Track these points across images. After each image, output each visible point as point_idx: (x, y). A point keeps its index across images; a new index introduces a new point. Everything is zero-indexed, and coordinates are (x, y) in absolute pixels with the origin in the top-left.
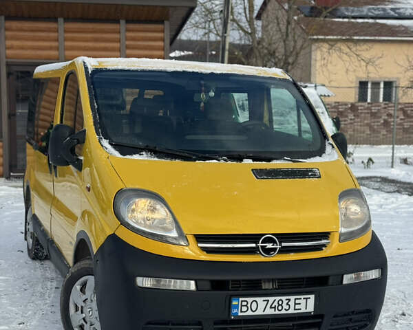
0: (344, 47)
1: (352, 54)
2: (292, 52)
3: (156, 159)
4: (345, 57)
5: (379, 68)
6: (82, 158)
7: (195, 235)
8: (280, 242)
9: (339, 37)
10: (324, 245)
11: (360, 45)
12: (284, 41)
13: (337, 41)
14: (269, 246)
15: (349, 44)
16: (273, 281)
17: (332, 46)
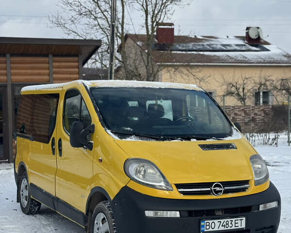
0: (184, 70)
1: (189, 74)
2: (151, 74)
3: (140, 140)
4: (185, 77)
5: (208, 83)
6: (92, 142)
7: (175, 184)
8: (224, 187)
9: (181, 64)
10: (247, 188)
11: (194, 68)
12: (146, 67)
13: (179, 66)
14: (218, 189)
15: (188, 68)
16: (222, 210)
17: (176, 69)
